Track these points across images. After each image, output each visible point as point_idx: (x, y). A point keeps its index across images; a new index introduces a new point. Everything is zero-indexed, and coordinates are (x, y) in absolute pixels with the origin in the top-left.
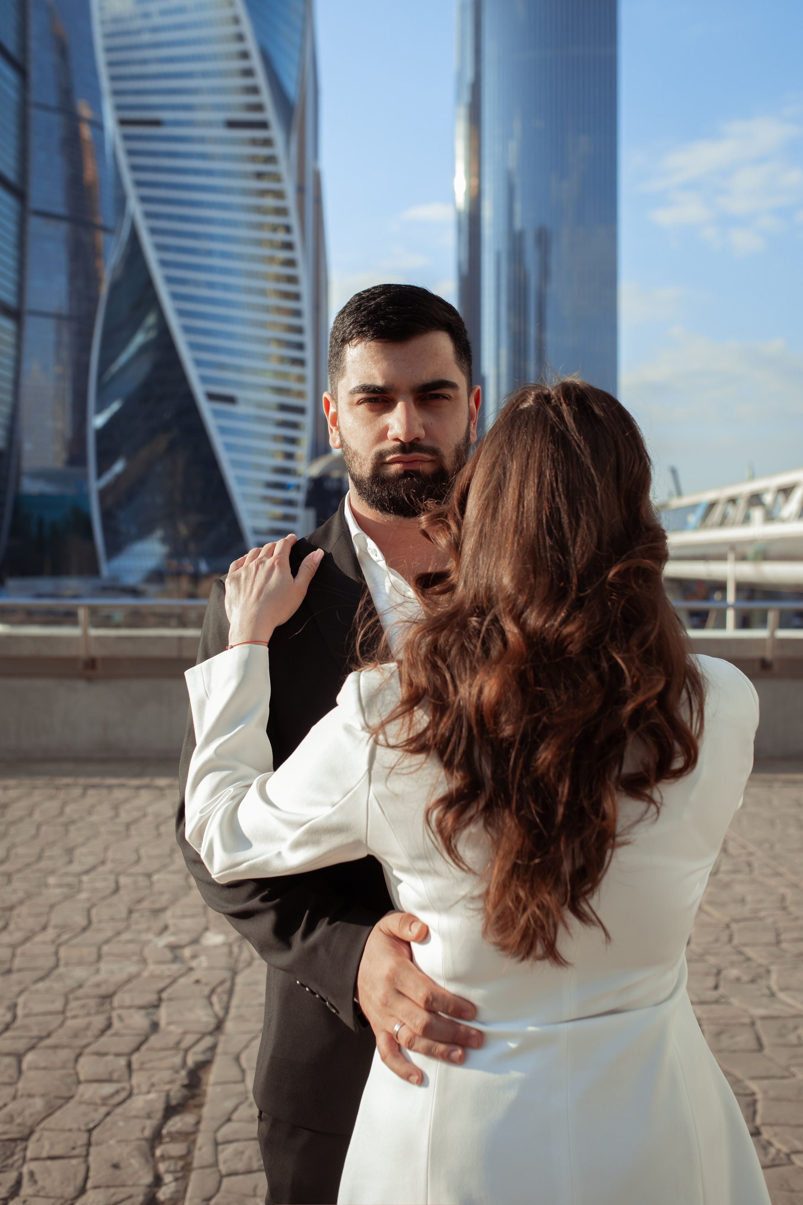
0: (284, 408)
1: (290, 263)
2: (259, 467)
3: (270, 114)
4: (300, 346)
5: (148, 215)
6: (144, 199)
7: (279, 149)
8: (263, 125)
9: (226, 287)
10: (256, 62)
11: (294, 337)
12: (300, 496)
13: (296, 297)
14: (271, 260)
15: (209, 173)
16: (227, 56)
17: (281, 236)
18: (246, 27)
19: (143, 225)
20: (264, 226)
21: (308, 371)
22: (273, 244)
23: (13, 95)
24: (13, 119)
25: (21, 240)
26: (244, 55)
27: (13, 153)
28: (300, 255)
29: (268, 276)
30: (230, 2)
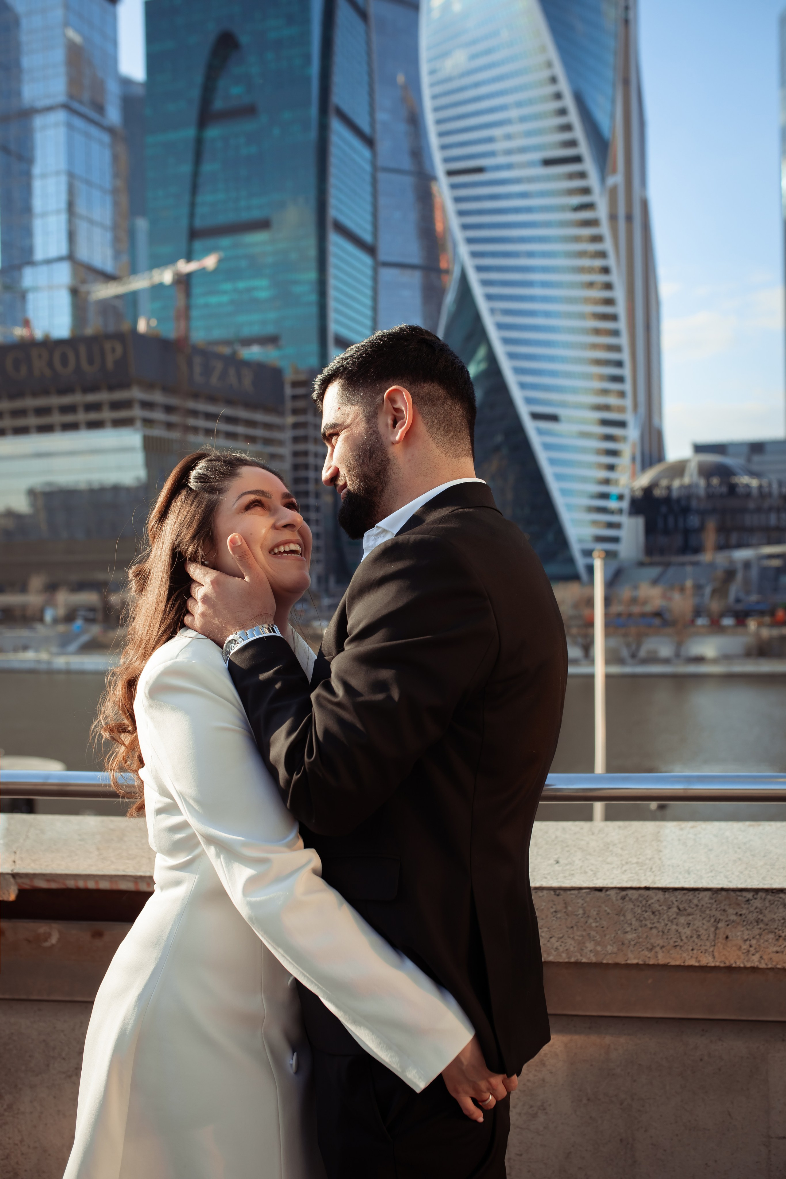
0: (605, 423)
1: (608, 286)
2: (584, 480)
3: (584, 149)
4: (619, 364)
5: (475, 255)
6: (470, 241)
7: (593, 180)
8: (577, 159)
9: (547, 314)
10: (569, 102)
11: (613, 356)
12: (625, 505)
13: (614, 318)
14: (591, 285)
15: (529, 210)
16: (543, 99)
17: (598, 263)
18: (559, 70)
19: (469, 264)
20: (582, 254)
21: (627, 387)
22: (590, 270)
23: (368, 168)
24: (368, 188)
25: (375, 290)
26: (558, 96)
27: (369, 217)
28: (616, 278)
29: (587, 301)
30: (543, 49)
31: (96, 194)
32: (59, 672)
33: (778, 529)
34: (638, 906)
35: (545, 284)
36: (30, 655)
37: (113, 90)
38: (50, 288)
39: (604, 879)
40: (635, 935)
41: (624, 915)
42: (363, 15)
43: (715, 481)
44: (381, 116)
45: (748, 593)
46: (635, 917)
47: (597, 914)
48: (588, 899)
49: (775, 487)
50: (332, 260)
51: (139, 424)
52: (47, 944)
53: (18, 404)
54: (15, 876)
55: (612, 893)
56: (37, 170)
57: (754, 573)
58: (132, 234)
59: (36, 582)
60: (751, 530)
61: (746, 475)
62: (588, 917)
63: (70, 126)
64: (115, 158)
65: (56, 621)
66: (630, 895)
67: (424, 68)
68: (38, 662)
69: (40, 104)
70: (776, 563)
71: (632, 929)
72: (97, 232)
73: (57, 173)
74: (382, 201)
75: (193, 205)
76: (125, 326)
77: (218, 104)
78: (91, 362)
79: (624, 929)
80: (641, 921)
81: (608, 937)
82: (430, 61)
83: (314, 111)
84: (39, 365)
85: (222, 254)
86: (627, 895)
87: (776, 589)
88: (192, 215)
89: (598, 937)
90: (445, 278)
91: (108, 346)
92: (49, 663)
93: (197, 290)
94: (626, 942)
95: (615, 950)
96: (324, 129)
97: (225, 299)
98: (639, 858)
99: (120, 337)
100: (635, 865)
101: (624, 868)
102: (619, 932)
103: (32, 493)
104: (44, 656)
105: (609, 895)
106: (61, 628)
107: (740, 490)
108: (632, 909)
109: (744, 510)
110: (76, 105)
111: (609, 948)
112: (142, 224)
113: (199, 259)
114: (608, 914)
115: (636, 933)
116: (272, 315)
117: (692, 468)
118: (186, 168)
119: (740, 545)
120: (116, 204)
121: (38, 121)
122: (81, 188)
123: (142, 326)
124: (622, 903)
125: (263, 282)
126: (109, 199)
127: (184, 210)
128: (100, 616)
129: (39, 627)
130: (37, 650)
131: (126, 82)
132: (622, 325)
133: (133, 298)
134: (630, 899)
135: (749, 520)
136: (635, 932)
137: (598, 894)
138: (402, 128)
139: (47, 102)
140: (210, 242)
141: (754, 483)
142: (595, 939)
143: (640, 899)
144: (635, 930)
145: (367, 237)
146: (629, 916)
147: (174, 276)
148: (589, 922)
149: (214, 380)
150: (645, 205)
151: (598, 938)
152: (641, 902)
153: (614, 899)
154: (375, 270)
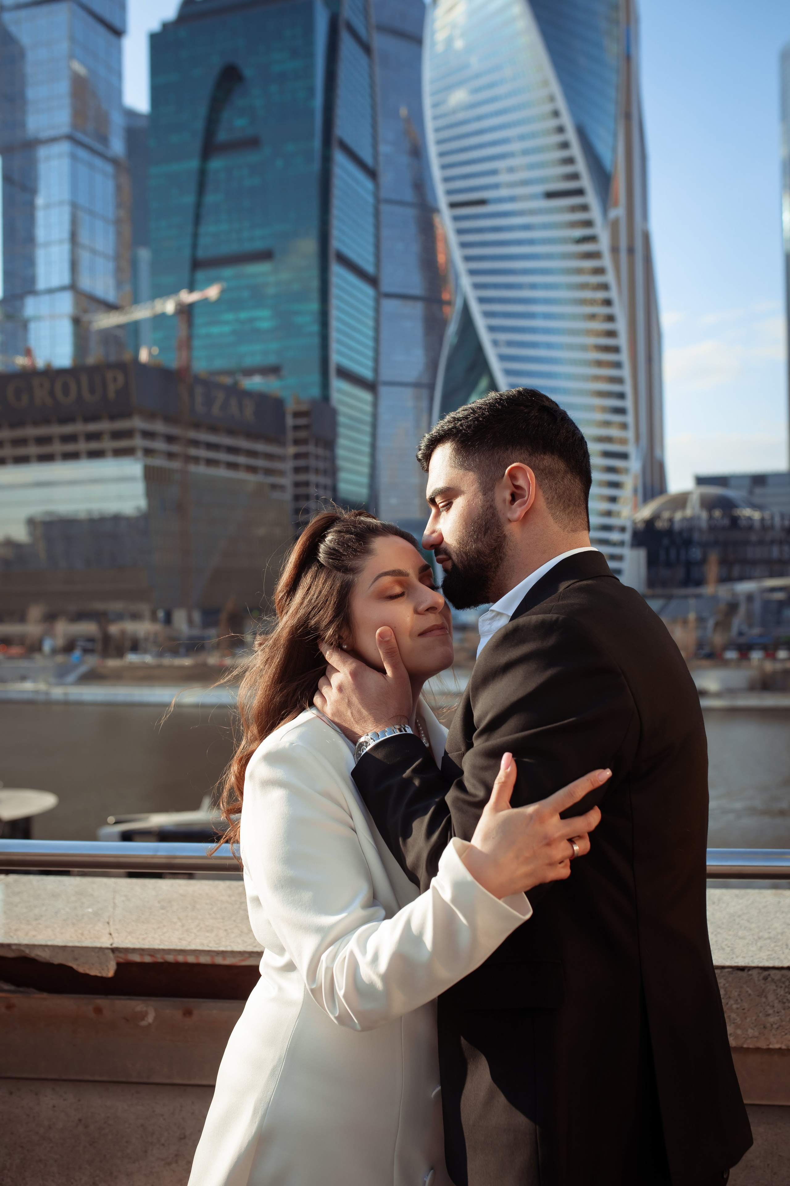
0: (607, 454)
1: (610, 318)
3: (586, 182)
4: (621, 396)
5: (477, 286)
6: (472, 272)
7: (595, 213)
8: (580, 192)
9: (549, 346)
10: (571, 135)
11: (615, 388)
12: (627, 537)
13: (616, 350)
14: (592, 317)
15: (531, 242)
16: (546, 133)
17: (600, 295)
18: (561, 104)
19: (472, 296)
20: (584, 286)
21: (629, 419)
22: (592, 302)
23: (370, 199)
24: (370, 219)
25: (377, 321)
26: (561, 130)
27: (371, 249)
28: (619, 310)
29: (589, 332)
30: (546, 83)
31: (99, 224)
32: (57, 703)
33: (781, 562)
34: (781, 987)
35: (547, 316)
36: (28, 686)
37: (117, 121)
38: (53, 317)
39: (744, 957)
40: (777, 1018)
41: (766, 997)
42: (367, 49)
43: (717, 513)
44: (384, 149)
45: (751, 625)
46: (777, 998)
47: (739, 995)
48: (730, 979)
49: (777, 521)
50: (334, 291)
51: (140, 454)
52: (143, 1023)
53: (19, 433)
54: (114, 950)
55: (754, 972)
56: (40, 201)
57: (757, 606)
58: (134, 263)
59: (35, 612)
60: (754, 563)
61: (749, 507)
62: (730, 998)
63: (74, 157)
64: (118, 189)
65: (55, 651)
66: (772, 976)
67: (428, 101)
68: (36, 692)
69: (44, 134)
70: (779, 596)
71: (774, 1011)
72: (100, 261)
73: (61, 203)
74: (385, 232)
75: (195, 236)
76: (127, 356)
77: (222, 136)
78: (92, 391)
79: (766, 1012)
80: (784, 1003)
81: (748, 1020)
82: (433, 94)
83: (317, 143)
84: (40, 394)
85: (225, 284)
86: (769, 975)
87: (779, 622)
88: (195, 246)
89: (738, 1019)
90: (446, 309)
91: (109, 375)
92: (47, 693)
93: (199, 320)
94: (768, 1025)
95: (756, 1034)
96: (327, 161)
97: (226, 329)
98: (769, 933)
99: (121, 366)
100: (768, 941)
101: (759, 944)
102: (761, 1015)
103: (31, 522)
104: (42, 686)
105: (751, 975)
106: (60, 659)
107: (743, 523)
108: (774, 990)
109: (746, 543)
110: (80, 136)
111: (750, 1032)
112: (144, 254)
113: (201, 290)
114: (750, 995)
115: (778, 1016)
116: (274, 346)
117: (694, 500)
118: (189, 199)
119: (742, 578)
120: (119, 234)
121: (42, 152)
122: (84, 218)
123: (144, 356)
124: (764, 984)
125: (265, 313)
126: (111, 230)
127: (187, 241)
128: (99, 646)
129: (37, 657)
130: (35, 680)
131: (131, 114)
132: (624, 357)
133: (135, 327)
134: (773, 980)
135: (752, 553)
136: (777, 1014)
137: (740, 973)
138: (404, 160)
139: (52, 133)
140: (213, 273)
141: (756, 515)
142: (735, 1021)
143: (783, 979)
144: (778, 1012)
145: (369, 268)
146: (771, 997)
147: (176, 306)
148: (730, 1004)
149: (216, 410)
150: (646, 238)
151: (738, 1021)
152: (784, 983)
153: (756, 979)
154: (377, 301)
